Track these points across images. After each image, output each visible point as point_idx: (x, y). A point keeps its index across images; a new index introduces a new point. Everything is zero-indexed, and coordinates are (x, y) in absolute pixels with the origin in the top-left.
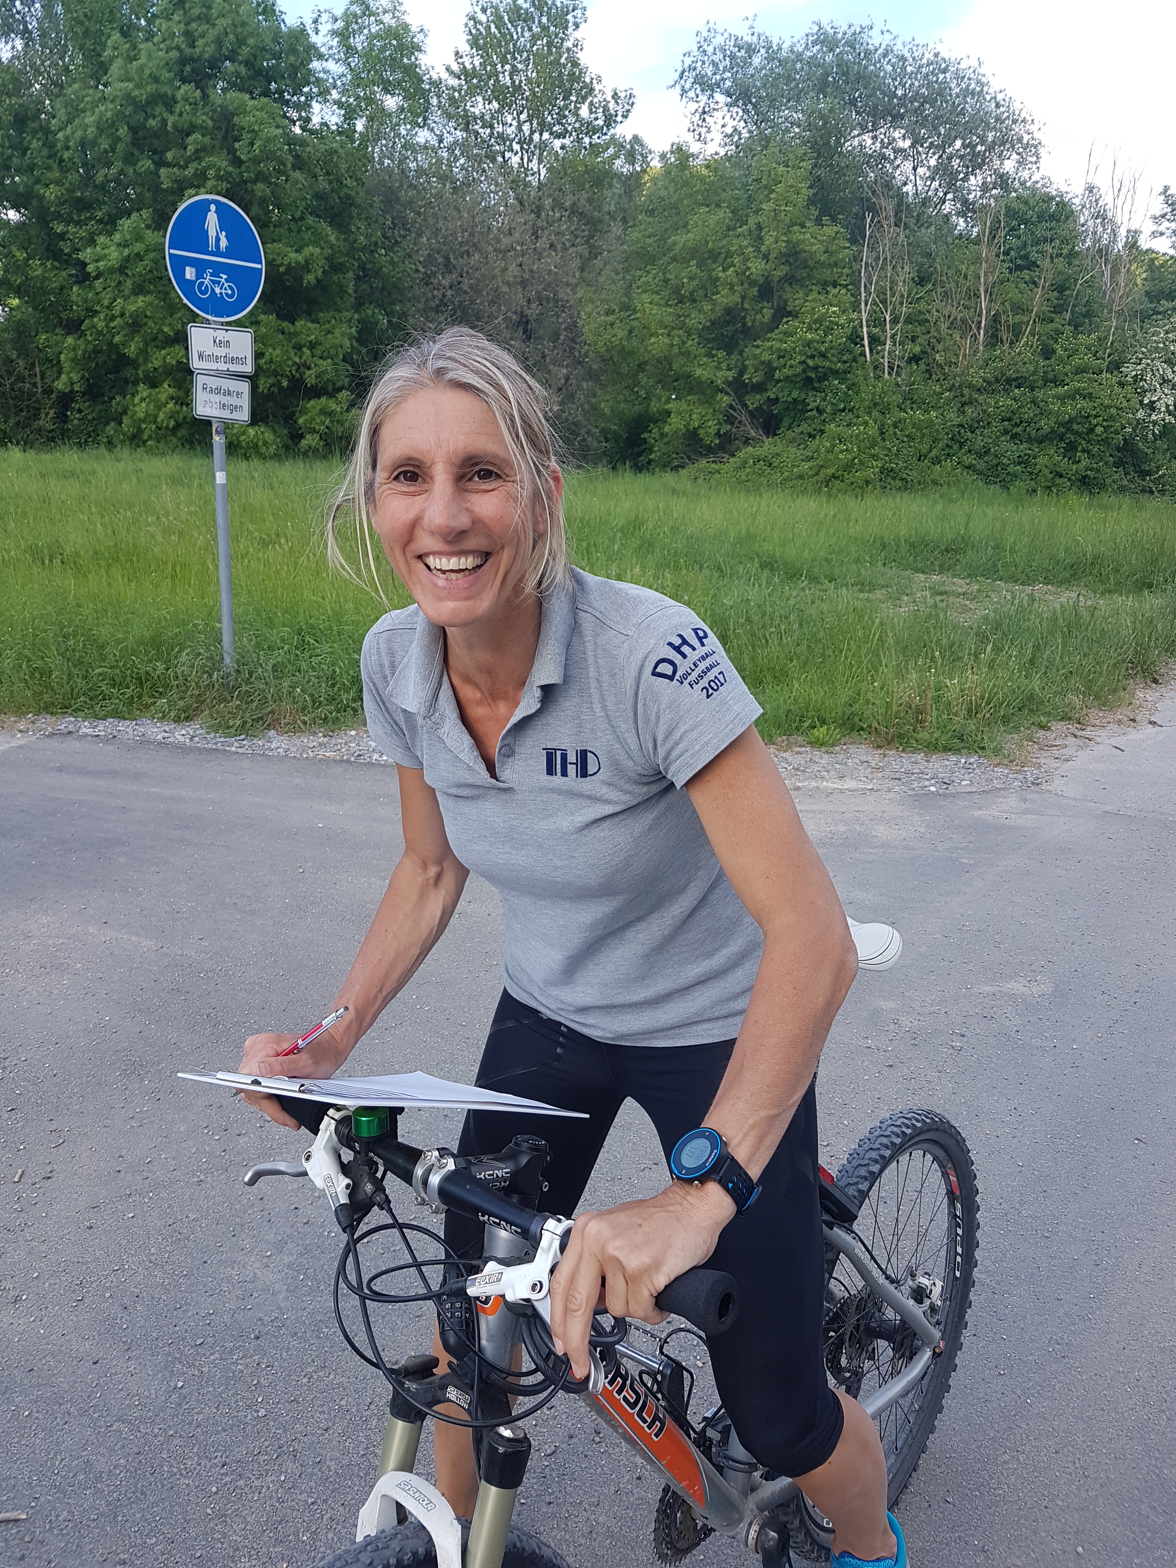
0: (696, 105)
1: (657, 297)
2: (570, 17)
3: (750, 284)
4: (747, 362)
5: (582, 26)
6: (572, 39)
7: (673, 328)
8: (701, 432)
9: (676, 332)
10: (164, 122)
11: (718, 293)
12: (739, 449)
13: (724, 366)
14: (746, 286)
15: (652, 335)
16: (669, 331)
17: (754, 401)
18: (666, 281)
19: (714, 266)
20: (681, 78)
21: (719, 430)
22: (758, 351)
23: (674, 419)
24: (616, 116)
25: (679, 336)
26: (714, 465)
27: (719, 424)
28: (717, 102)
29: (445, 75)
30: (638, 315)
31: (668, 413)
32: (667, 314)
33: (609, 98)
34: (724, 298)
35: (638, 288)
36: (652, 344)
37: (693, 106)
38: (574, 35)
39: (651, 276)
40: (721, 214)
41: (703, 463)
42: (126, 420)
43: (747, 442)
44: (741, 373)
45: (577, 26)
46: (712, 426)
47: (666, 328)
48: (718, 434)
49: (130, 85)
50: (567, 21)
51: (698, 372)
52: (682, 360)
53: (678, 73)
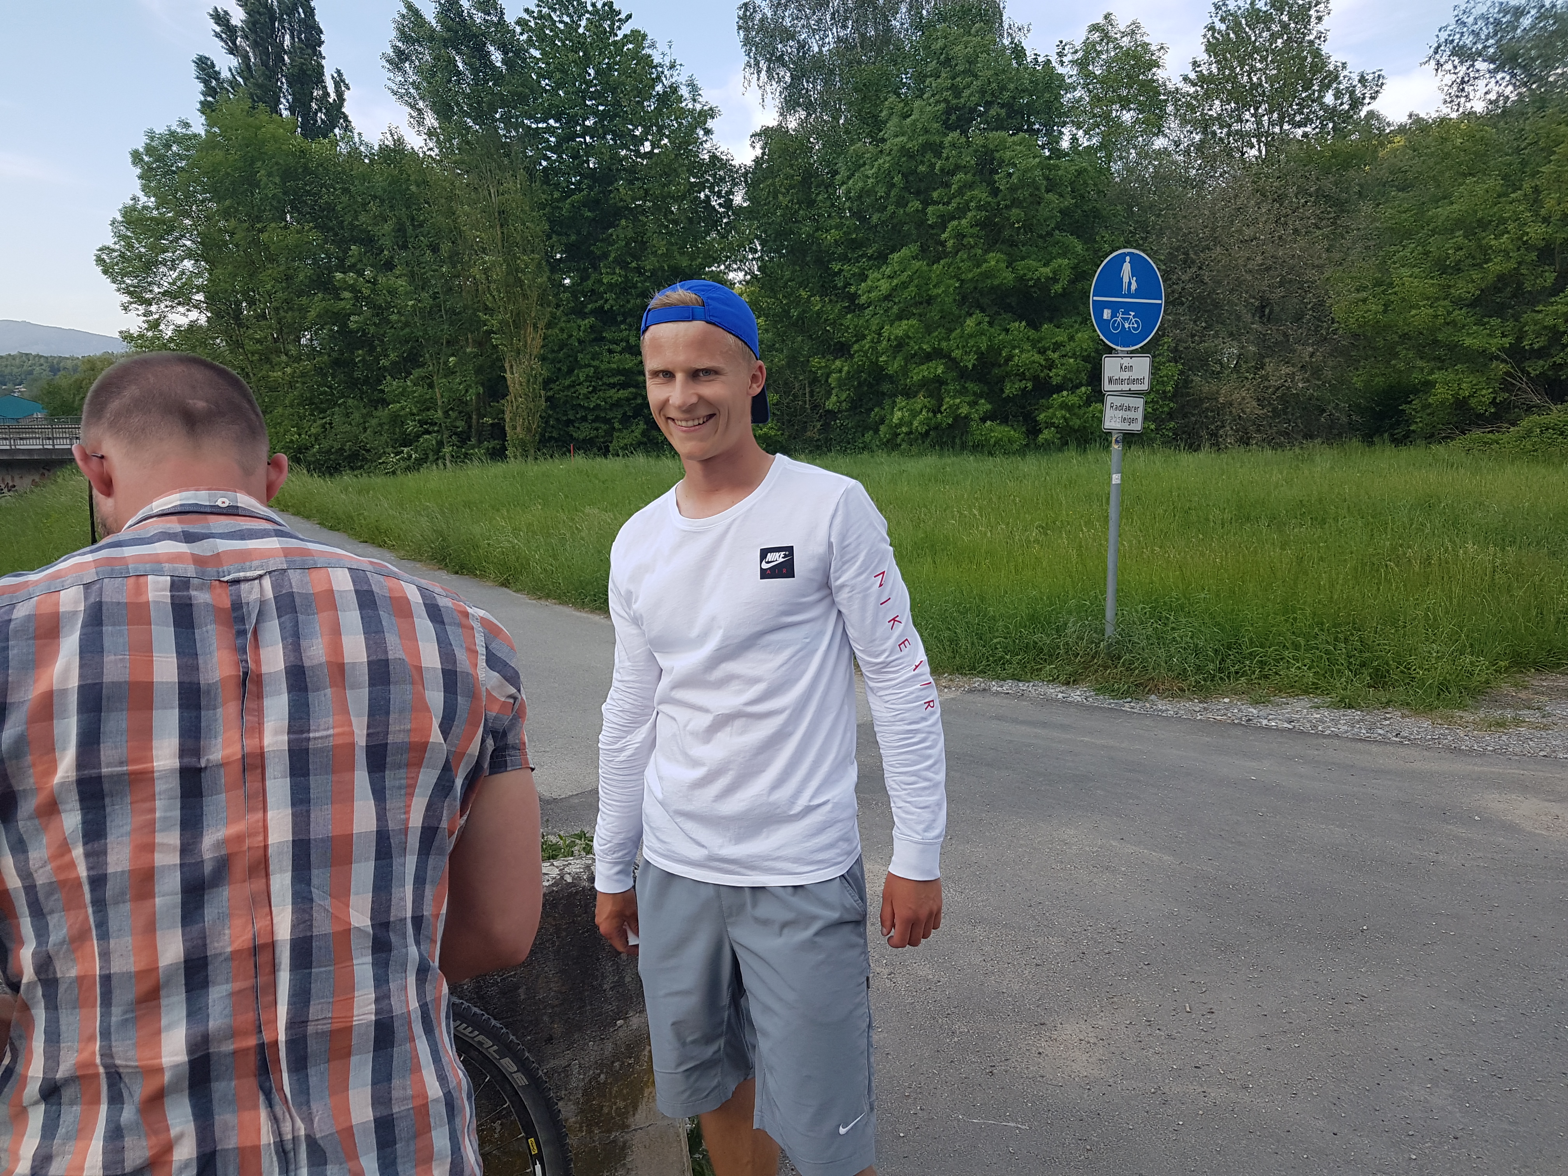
0: (1454, 77)
1: (1416, 270)
2: (1312, 12)
3: (1527, 249)
4: (1527, 328)
5: (1326, 18)
6: (1314, 33)
7: (1437, 299)
8: (1473, 402)
9: (1442, 303)
10: (932, 166)
11: (1490, 260)
12: (1519, 418)
13: (1498, 333)
14: (1522, 250)
15: (1411, 307)
16: (1433, 301)
17: (1536, 368)
18: (1427, 253)
19: (1484, 234)
20: (1436, 53)
21: (1495, 398)
22: (1540, 316)
23: (1439, 389)
24: (1364, 98)
25: (1444, 307)
26: (1490, 435)
27: (1494, 392)
28: (1478, 71)
29: (1181, 85)
30: (1396, 289)
31: (1431, 384)
32: (1430, 286)
33: (1355, 83)
34: (1496, 266)
35: (1395, 263)
36: (1413, 316)
37: (1449, 79)
38: (1316, 28)
39: (1410, 251)
40: (1491, 183)
41: (1476, 433)
42: (883, 428)
43: (1529, 410)
44: (1519, 339)
45: (1319, 19)
46: (1486, 395)
47: (1428, 299)
48: (1493, 402)
49: (905, 139)
50: (1310, 17)
51: (1468, 342)
52: (1449, 329)
53: (1432, 49)
